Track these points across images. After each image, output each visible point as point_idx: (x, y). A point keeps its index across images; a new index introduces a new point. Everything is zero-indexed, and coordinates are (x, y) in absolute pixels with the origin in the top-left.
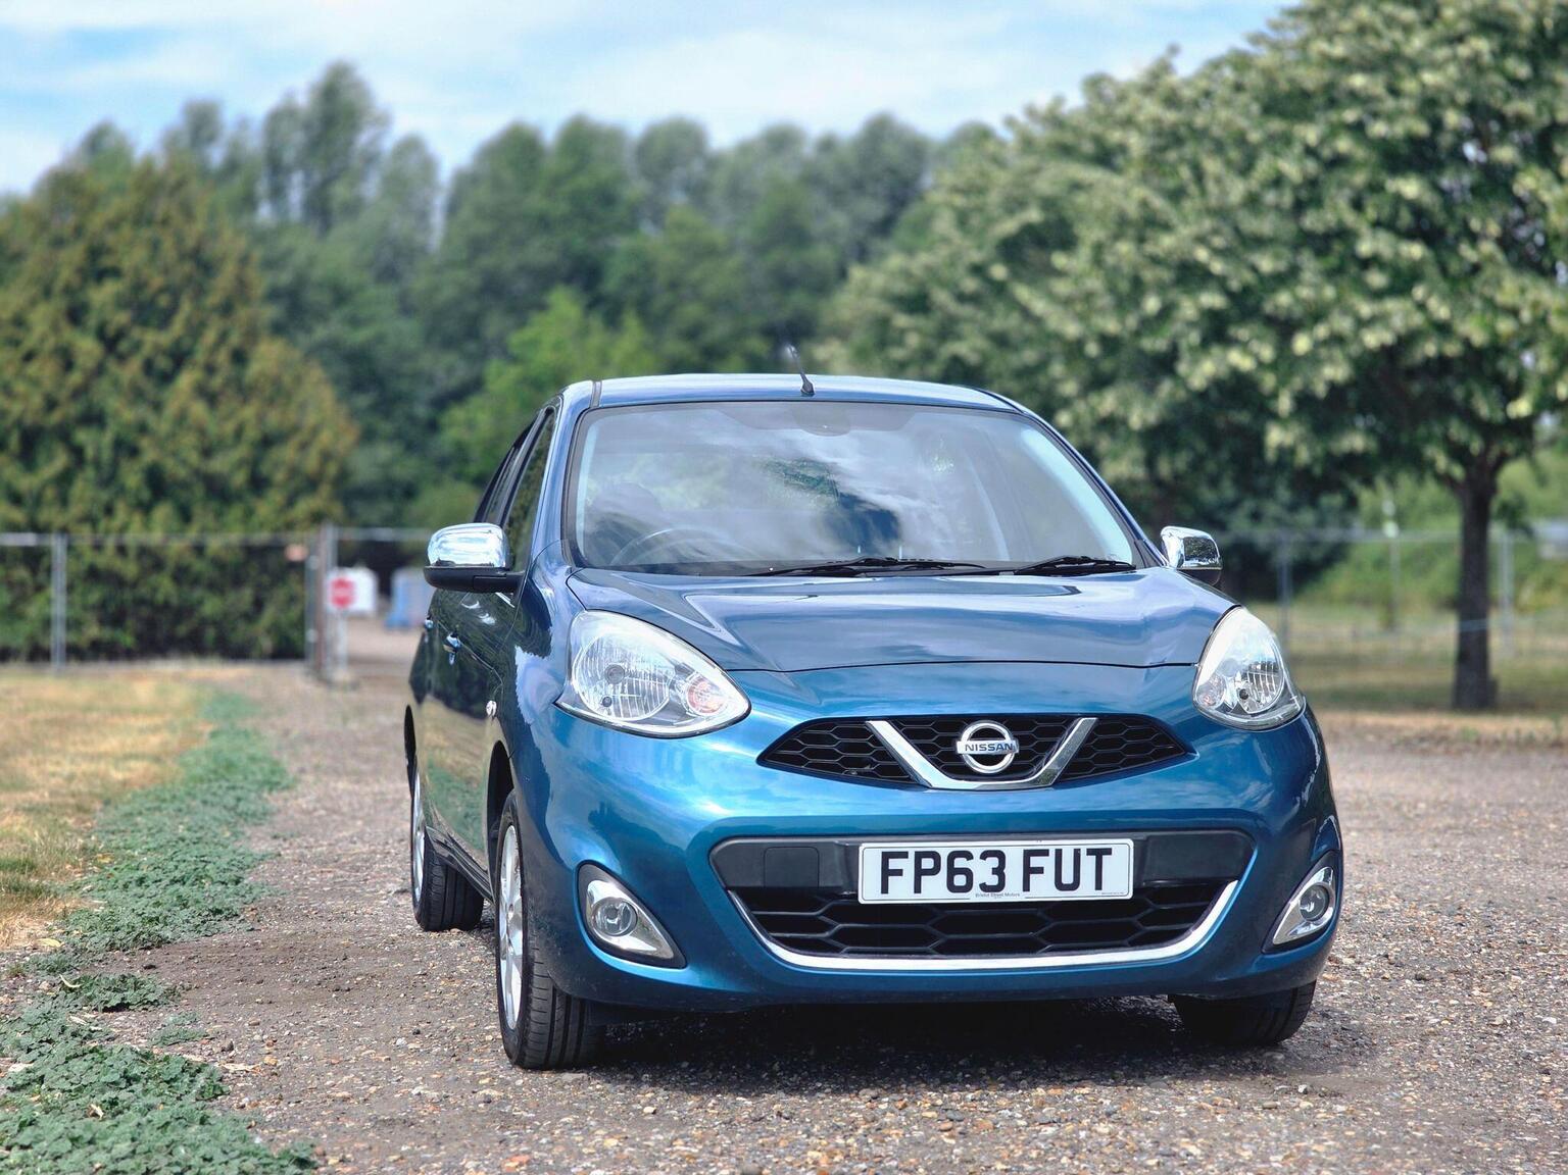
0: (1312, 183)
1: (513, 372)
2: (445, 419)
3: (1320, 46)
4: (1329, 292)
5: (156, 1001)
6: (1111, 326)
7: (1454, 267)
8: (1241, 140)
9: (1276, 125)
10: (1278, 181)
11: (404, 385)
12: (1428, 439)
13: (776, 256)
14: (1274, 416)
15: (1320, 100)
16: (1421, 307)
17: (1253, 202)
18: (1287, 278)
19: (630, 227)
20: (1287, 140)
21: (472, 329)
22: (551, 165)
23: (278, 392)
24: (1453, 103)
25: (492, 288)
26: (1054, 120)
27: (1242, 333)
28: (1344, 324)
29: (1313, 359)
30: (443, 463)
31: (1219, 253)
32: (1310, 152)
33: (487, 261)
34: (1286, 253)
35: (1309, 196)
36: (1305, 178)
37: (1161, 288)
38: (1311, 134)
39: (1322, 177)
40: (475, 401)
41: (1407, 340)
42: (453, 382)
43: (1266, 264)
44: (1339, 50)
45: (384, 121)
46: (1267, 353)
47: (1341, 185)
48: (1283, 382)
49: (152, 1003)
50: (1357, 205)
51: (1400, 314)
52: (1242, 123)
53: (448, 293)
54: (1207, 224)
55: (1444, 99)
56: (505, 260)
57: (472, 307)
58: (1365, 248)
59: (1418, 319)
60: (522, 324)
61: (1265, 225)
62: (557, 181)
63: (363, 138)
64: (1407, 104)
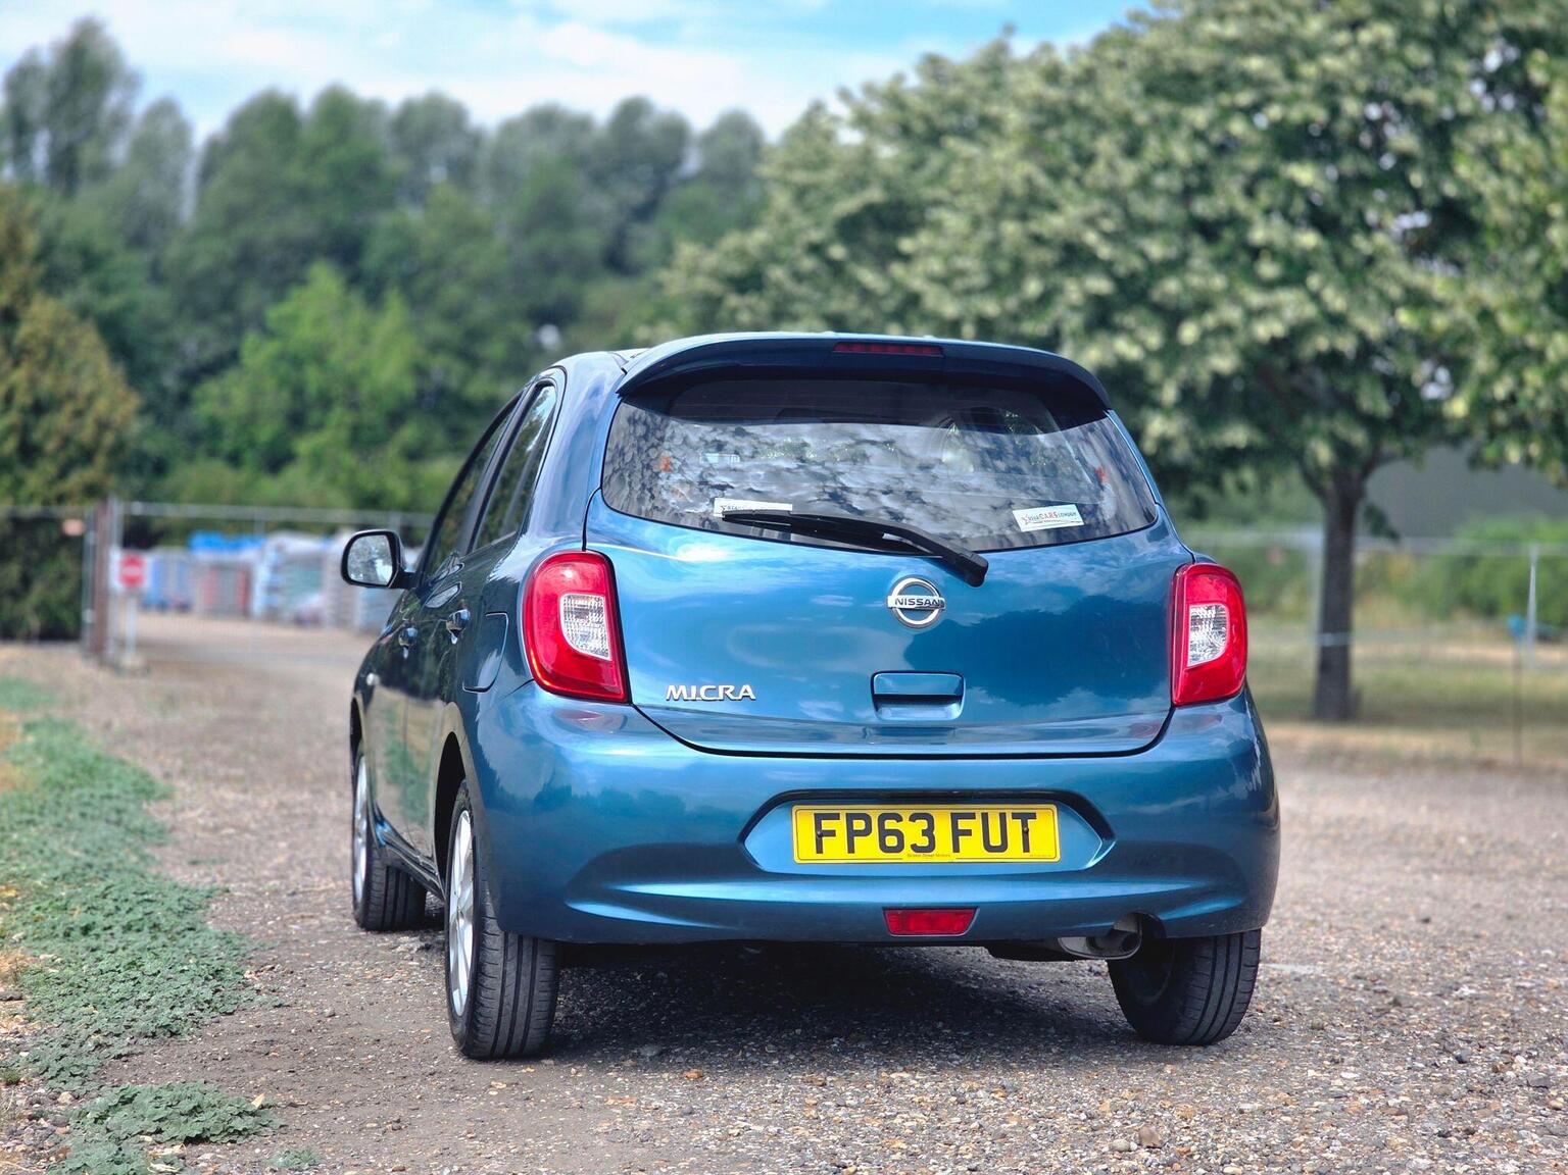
0: (1201, 168)
1: (272, 347)
2: (197, 393)
3: (1211, 27)
4: (1218, 282)
5: (245, 1130)
6: (990, 308)
7: (1349, 259)
8: (1126, 121)
9: (1162, 107)
10: (1166, 165)
11: (156, 357)
12: (1312, 433)
13: (542, 239)
14: (1156, 406)
15: (1207, 83)
16: (1315, 297)
17: (1144, 184)
18: (1176, 265)
19: (388, 203)
20: (1175, 122)
21: (228, 303)
22: (309, 135)
23: (51, 354)
24: (1353, 91)
25: (247, 260)
26: (894, 99)
27: (1128, 320)
28: (1232, 314)
29: (1201, 349)
30: (195, 439)
31: (1109, 237)
32: (1199, 135)
33: (244, 231)
34: (1176, 239)
35: (1200, 182)
36: (1194, 162)
37: (1043, 271)
38: (1199, 116)
39: (1212, 162)
40: (231, 376)
41: (1299, 332)
42: (208, 355)
43: (1156, 249)
44: (1231, 30)
45: (133, 82)
46: (1154, 339)
47: (1234, 170)
48: (1168, 373)
49: (240, 1133)
50: (1250, 192)
51: (1293, 305)
52: (1130, 104)
53: (202, 263)
54: (1097, 205)
55: (1343, 85)
56: (266, 232)
57: (227, 279)
58: (1258, 235)
59: (1310, 311)
60: (280, 296)
61: (1155, 209)
62: (318, 152)
63: (113, 99)
64: (1305, 89)
